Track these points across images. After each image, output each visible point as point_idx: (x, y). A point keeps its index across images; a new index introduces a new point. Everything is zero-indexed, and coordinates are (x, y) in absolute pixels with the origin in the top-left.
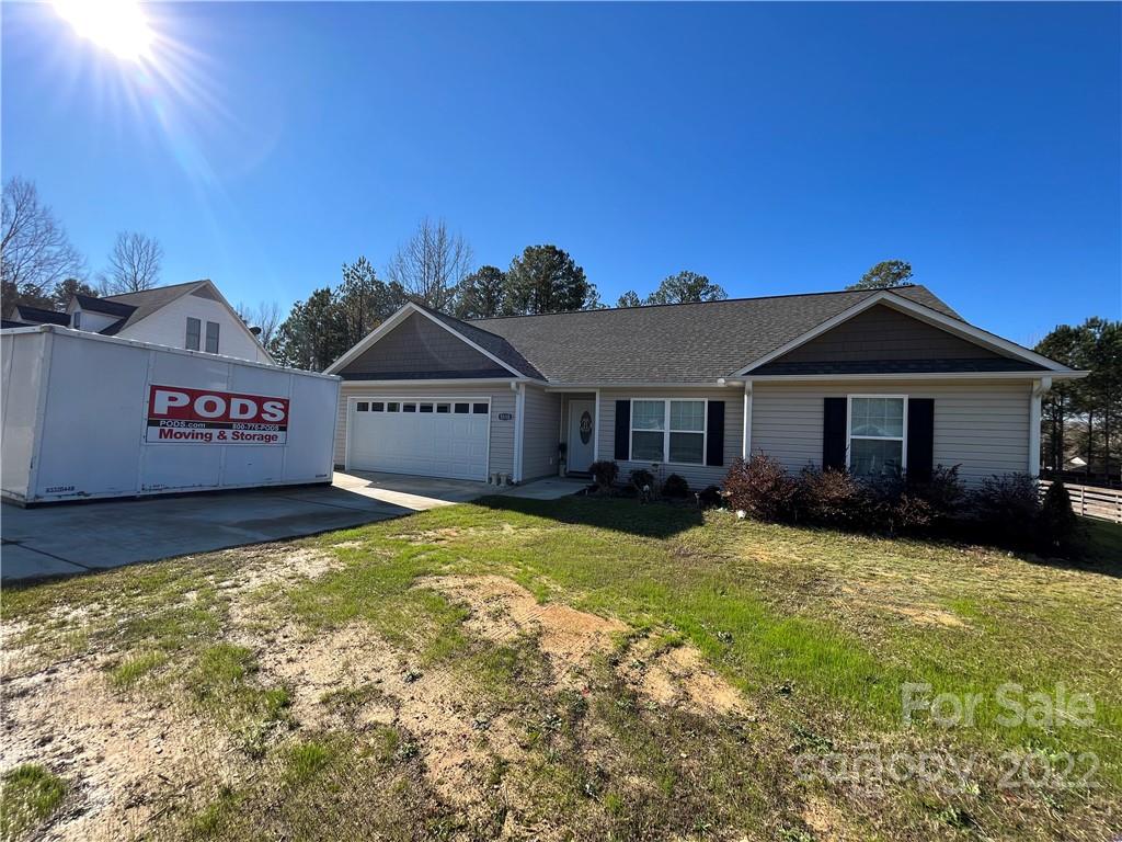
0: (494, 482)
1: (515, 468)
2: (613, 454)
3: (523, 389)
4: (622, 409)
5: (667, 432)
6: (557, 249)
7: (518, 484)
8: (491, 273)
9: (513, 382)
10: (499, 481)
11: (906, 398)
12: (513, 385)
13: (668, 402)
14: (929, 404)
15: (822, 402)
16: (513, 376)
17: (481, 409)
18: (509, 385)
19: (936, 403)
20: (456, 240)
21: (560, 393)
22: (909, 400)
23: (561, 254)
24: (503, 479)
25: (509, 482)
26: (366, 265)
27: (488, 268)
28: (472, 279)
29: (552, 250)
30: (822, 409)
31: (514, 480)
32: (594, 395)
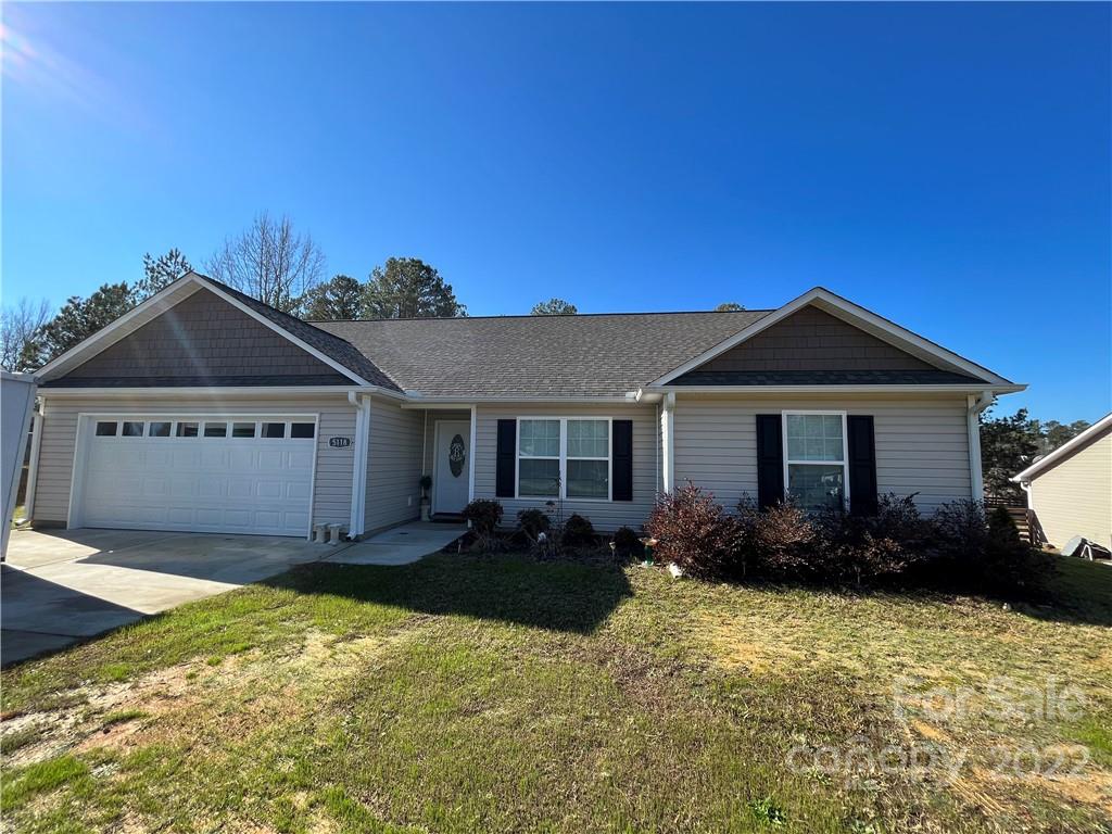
0: (320, 538)
1: (353, 515)
2: (494, 490)
4: (506, 431)
5: (563, 459)
6: (425, 264)
7: (357, 539)
8: (348, 285)
9: (351, 392)
10: (327, 536)
11: (844, 414)
12: (352, 397)
13: (564, 421)
14: (869, 420)
15: (753, 420)
16: (351, 383)
17: (304, 431)
19: (876, 421)
20: (302, 240)
21: (423, 411)
22: (848, 417)
24: (334, 534)
25: (343, 537)
26: (180, 259)
27: (343, 278)
28: (323, 289)
29: (418, 264)
30: (753, 428)
31: (352, 535)
32: (468, 412)
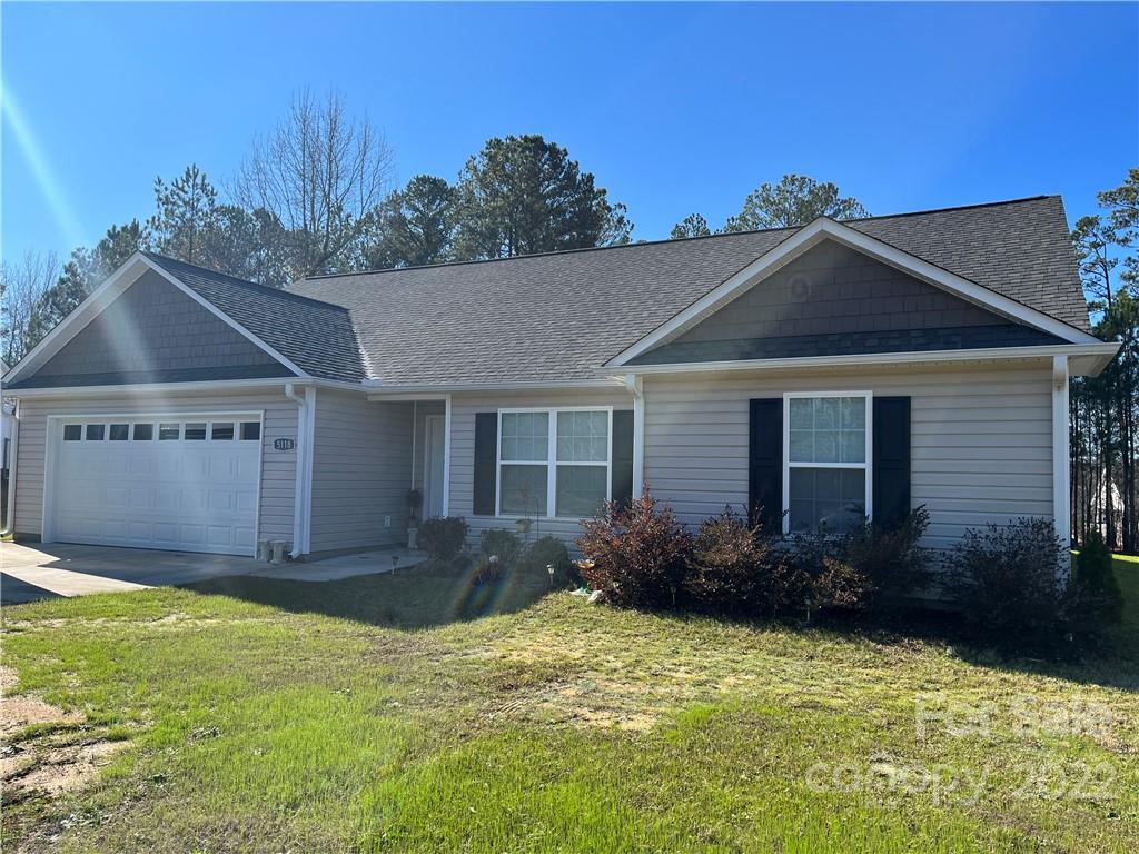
0: (263, 557)
1: (297, 530)
2: (470, 505)
3: (311, 399)
4: (485, 427)
5: (552, 464)
6: (547, 142)
7: (301, 559)
8: (432, 189)
9: (288, 384)
10: (271, 554)
11: (869, 395)
12: (289, 390)
13: (553, 412)
14: (903, 404)
15: (746, 407)
16: (291, 374)
17: (251, 431)
18: (281, 391)
19: (915, 404)
20: (359, 130)
21: (411, 403)
22: (874, 398)
23: (553, 149)
24: (278, 552)
25: (287, 556)
26: (199, 181)
27: (424, 180)
28: (395, 201)
29: (536, 145)
30: (746, 418)
31: (294, 553)
32: (443, 403)
